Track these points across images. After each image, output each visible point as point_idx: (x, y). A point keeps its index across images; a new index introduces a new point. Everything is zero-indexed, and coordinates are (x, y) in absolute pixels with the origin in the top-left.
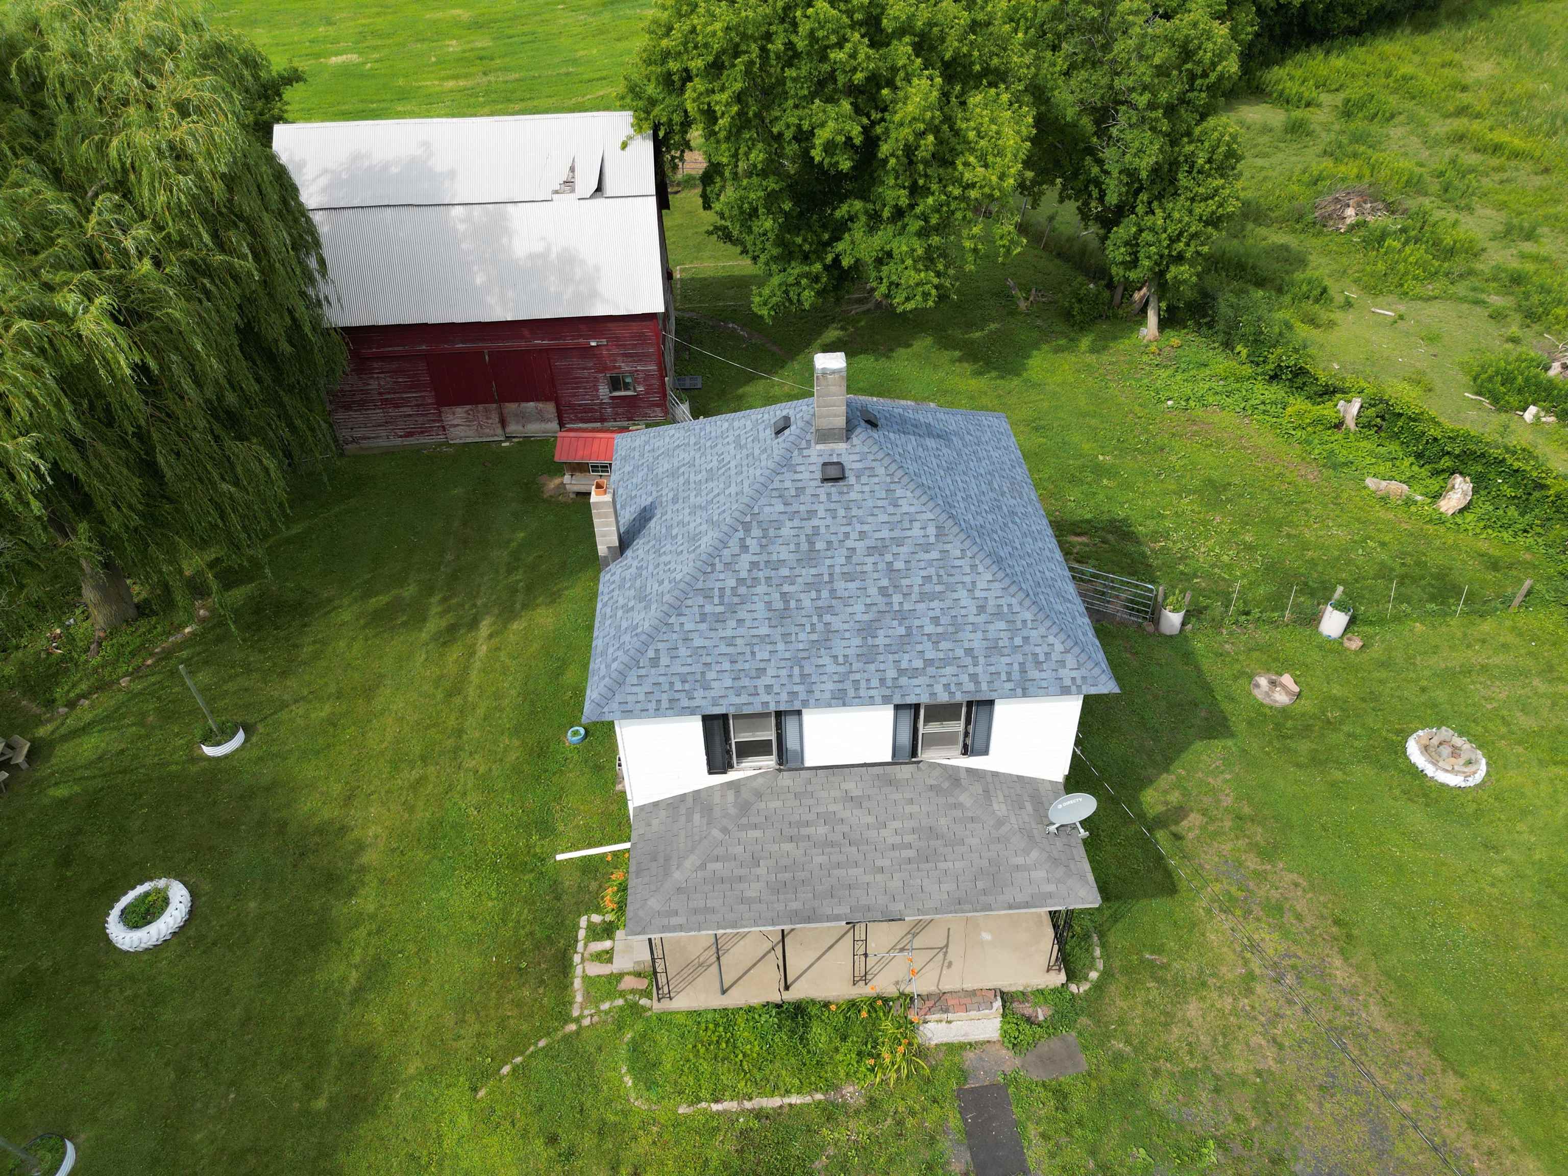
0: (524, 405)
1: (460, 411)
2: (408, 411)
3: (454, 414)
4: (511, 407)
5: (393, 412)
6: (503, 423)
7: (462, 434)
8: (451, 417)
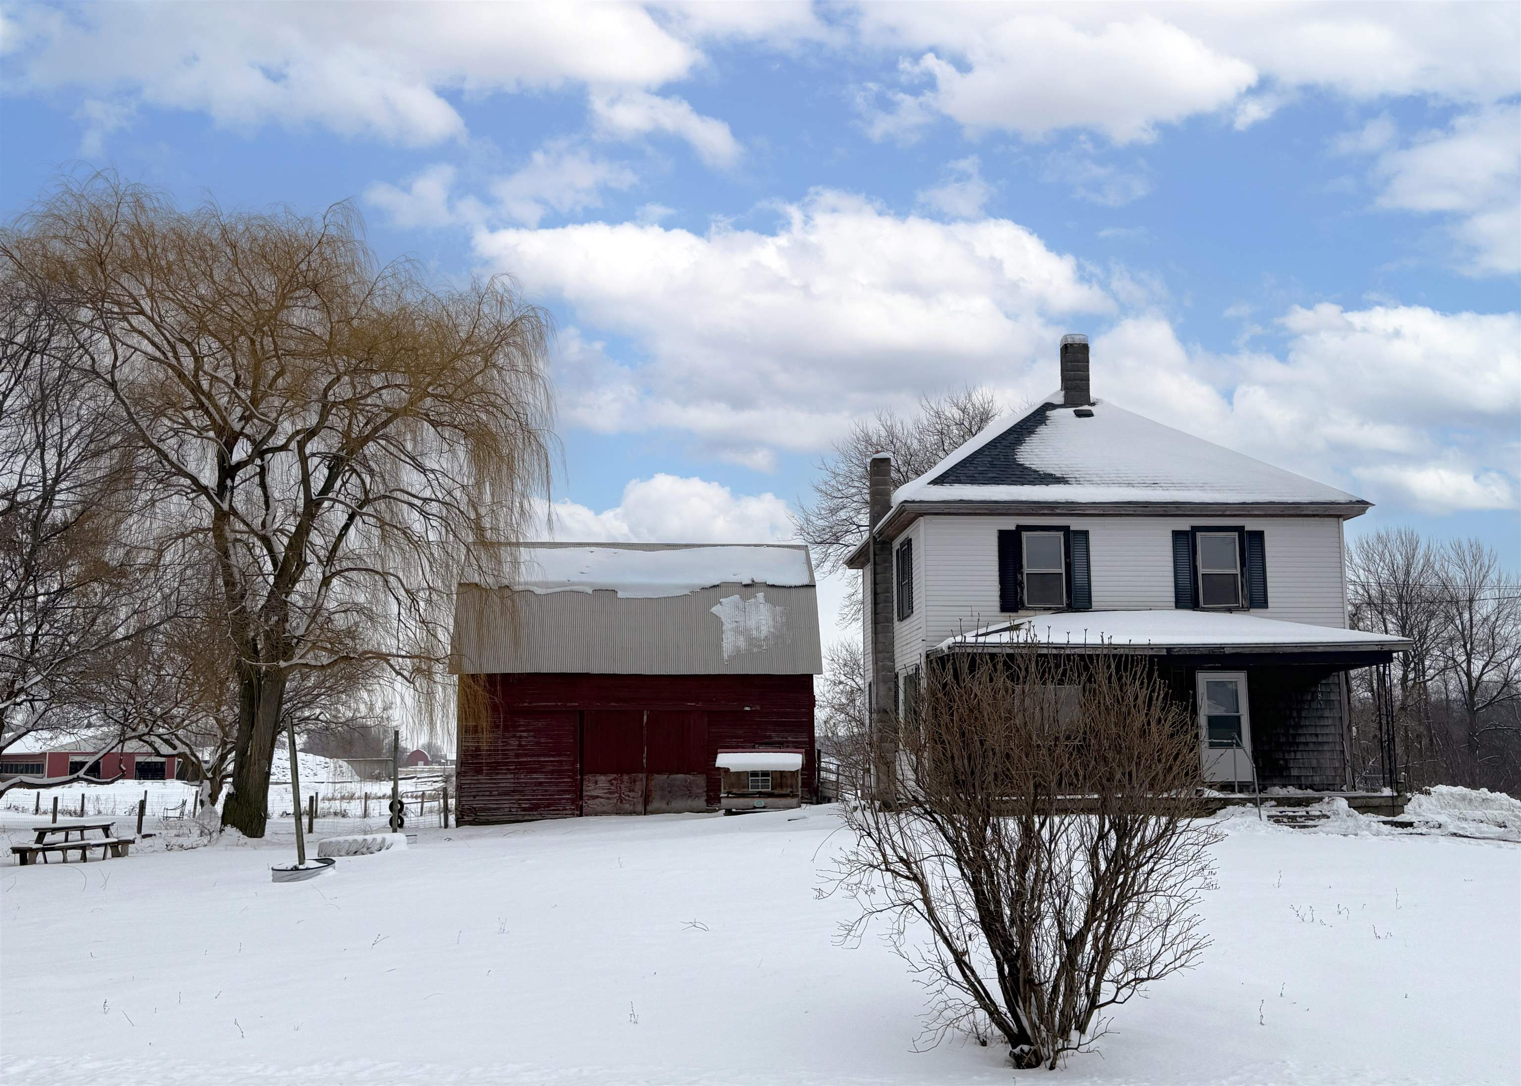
0: (673, 776)
1: (602, 779)
2: (541, 778)
3: (596, 782)
4: (660, 779)
5: (523, 778)
6: (646, 798)
7: (599, 809)
8: (592, 786)
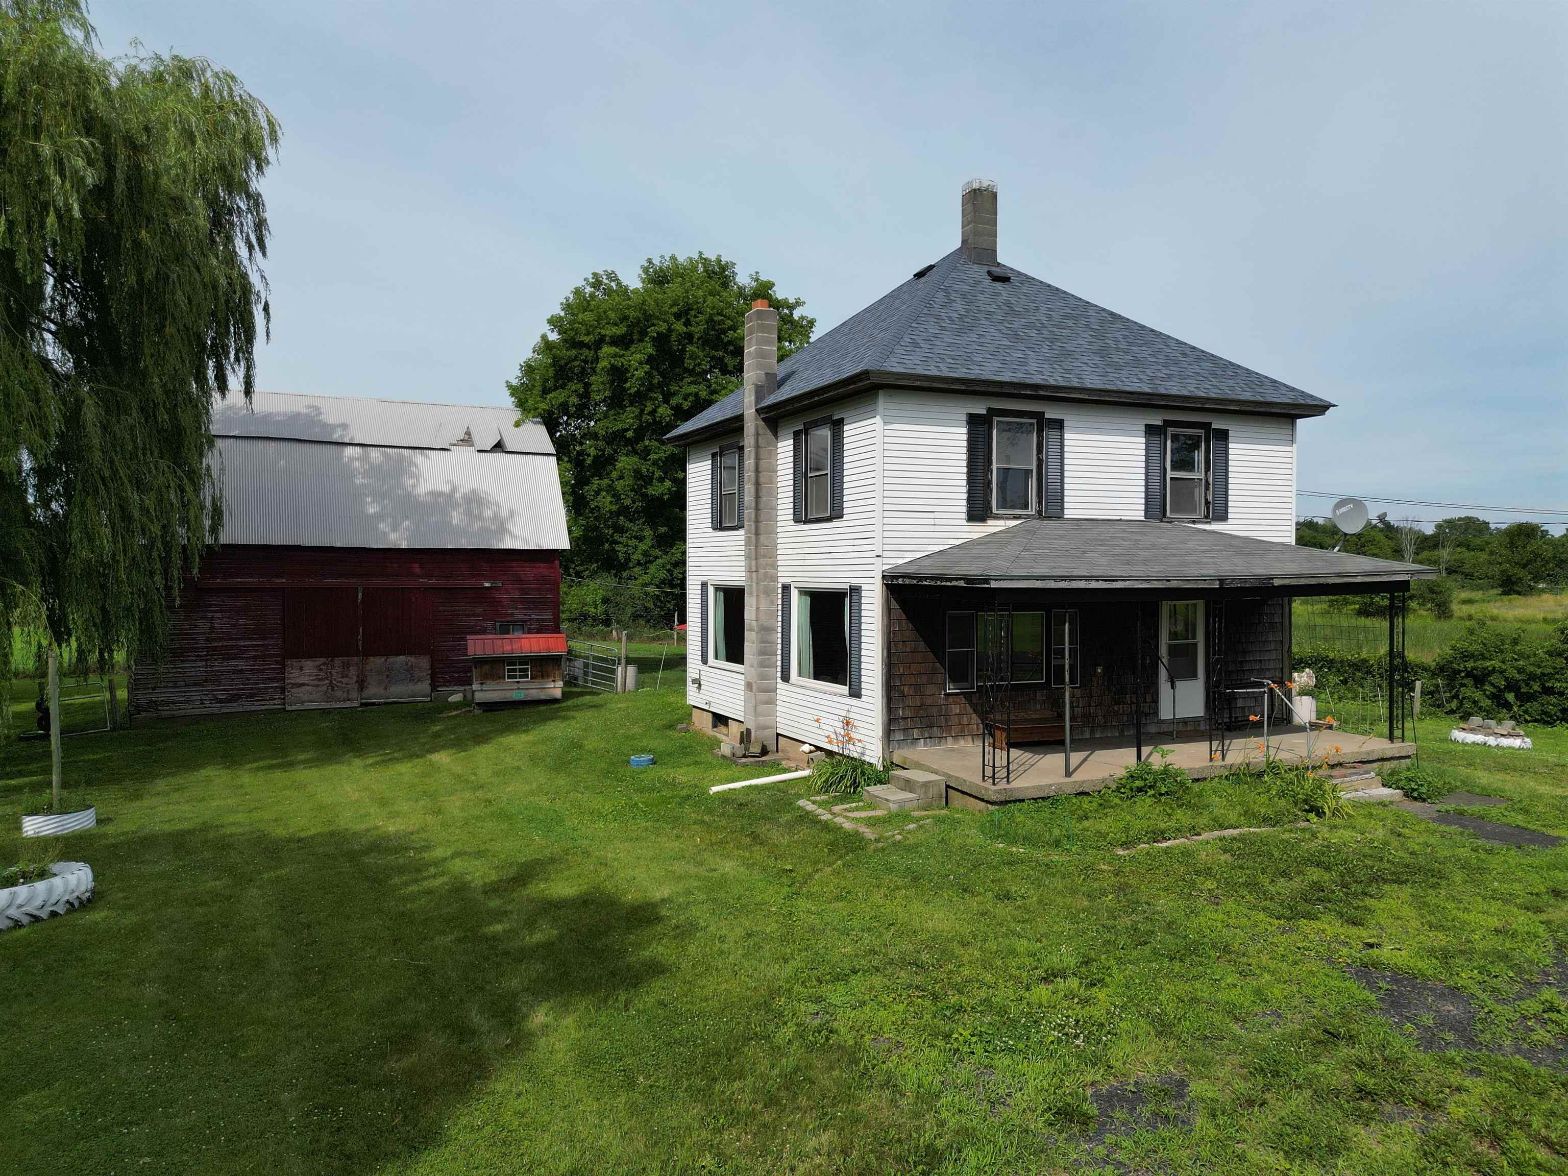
0: (392, 659)
1: (309, 666)
2: (242, 665)
3: (301, 669)
4: (377, 662)
6: (362, 684)
7: (305, 698)
8: (296, 673)
